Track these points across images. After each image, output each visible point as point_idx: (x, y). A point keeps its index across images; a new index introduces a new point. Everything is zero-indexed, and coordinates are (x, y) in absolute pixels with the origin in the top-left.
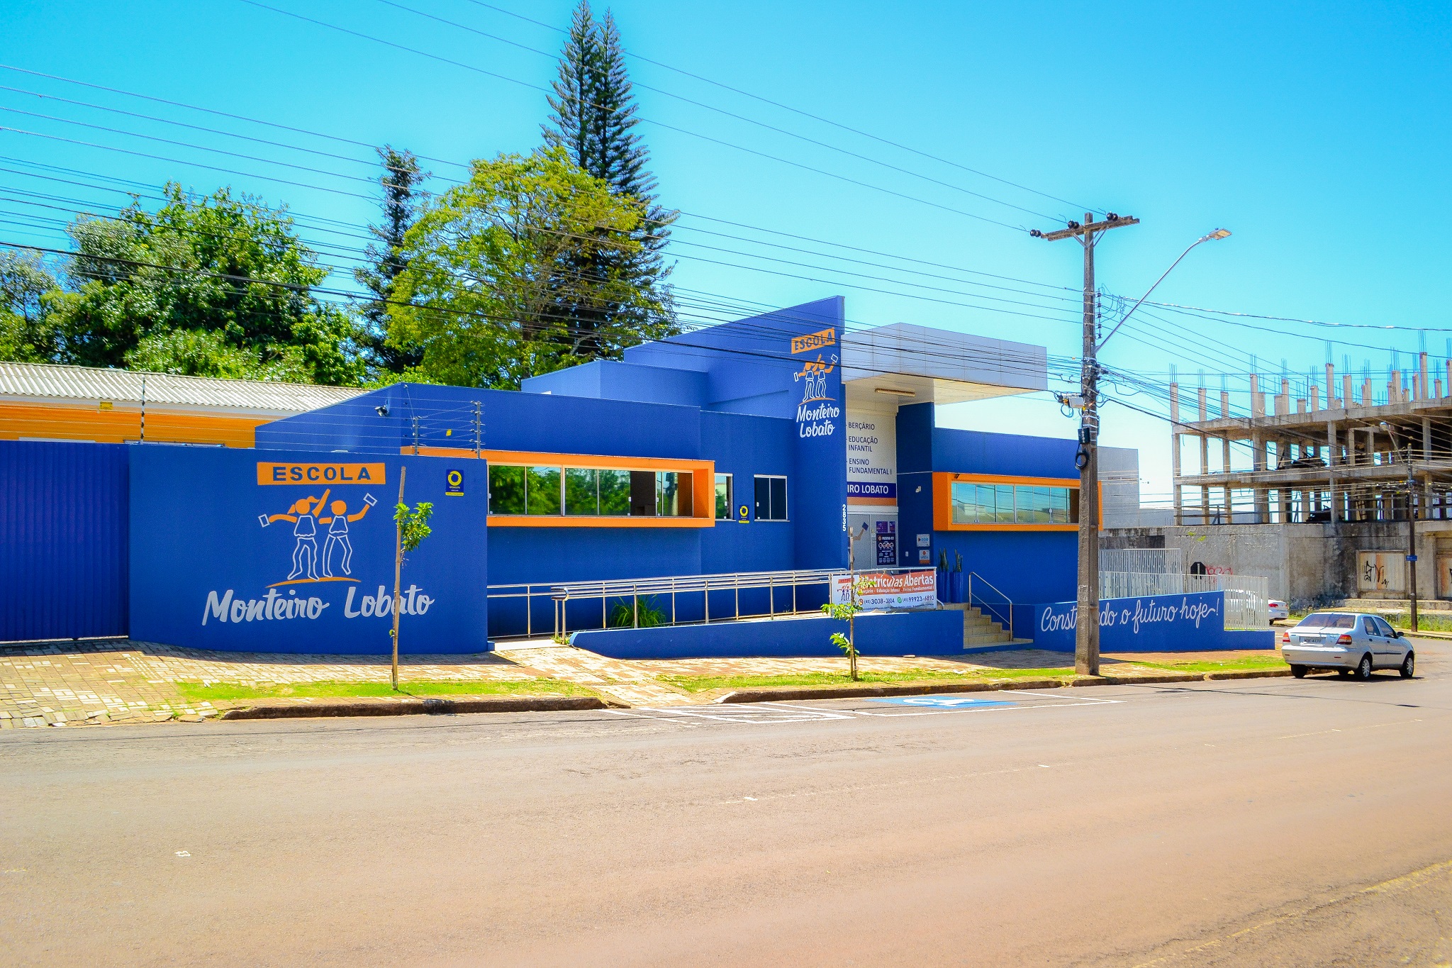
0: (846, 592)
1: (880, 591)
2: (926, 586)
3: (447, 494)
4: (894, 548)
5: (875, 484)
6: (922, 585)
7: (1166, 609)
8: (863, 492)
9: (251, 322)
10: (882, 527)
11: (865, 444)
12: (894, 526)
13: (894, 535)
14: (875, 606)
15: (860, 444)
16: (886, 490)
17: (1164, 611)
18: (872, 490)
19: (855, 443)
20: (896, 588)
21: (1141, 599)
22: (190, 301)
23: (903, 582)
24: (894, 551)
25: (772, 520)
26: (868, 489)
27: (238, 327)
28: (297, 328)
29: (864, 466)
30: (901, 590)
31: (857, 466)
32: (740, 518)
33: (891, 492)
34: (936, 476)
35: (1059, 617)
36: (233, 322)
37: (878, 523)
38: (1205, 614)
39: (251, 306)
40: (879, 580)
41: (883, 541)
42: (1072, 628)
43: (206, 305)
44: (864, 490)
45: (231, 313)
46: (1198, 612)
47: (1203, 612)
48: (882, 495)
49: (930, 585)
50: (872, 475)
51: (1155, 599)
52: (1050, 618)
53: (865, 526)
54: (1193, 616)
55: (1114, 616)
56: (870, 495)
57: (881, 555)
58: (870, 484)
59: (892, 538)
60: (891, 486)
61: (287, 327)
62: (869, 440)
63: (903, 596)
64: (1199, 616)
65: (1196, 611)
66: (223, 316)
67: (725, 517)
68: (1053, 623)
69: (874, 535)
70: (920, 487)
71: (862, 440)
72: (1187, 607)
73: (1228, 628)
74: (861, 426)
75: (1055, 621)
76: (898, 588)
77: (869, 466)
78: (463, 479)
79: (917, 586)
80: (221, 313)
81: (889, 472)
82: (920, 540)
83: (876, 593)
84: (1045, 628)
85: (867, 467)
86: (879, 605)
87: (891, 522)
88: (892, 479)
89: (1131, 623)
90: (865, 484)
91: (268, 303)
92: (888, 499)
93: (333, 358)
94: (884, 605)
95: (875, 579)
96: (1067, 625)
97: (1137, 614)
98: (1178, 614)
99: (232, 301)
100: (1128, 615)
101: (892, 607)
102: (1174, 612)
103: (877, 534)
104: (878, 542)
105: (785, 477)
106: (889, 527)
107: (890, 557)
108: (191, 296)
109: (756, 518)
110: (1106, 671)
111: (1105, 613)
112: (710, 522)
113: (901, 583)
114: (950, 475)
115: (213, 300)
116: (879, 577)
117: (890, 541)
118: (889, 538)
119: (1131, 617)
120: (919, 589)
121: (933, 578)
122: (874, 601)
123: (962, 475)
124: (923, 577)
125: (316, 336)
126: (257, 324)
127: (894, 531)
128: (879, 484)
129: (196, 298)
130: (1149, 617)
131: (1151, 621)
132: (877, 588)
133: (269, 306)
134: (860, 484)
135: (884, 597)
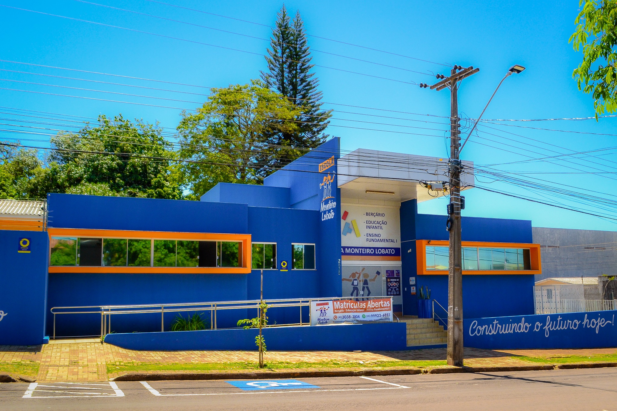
0: (323, 311)
1: (348, 310)
2: (384, 307)
3: (19, 252)
4: (399, 286)
5: (385, 248)
6: (381, 307)
7: (571, 322)
8: (376, 253)
9: (130, 179)
10: (390, 274)
11: (378, 225)
12: (399, 273)
13: (399, 278)
14: (344, 319)
15: (374, 225)
16: (393, 252)
17: (569, 323)
18: (383, 251)
19: (371, 224)
20: (361, 309)
21: (550, 315)
22: (99, 170)
23: (367, 305)
24: (399, 287)
25: (305, 270)
26: (380, 251)
27: (121, 181)
28: (154, 181)
29: (377, 238)
30: (365, 310)
31: (372, 238)
32: (281, 268)
33: (396, 253)
34: (418, 242)
35: (484, 327)
36: (119, 179)
37: (387, 271)
38: (603, 325)
39: (130, 171)
40: (347, 304)
41: (391, 282)
42: (494, 333)
43: (105, 171)
44: (377, 252)
45: (119, 175)
46: (597, 324)
47: (601, 323)
48: (391, 255)
49: (387, 307)
50: (383, 243)
51: (561, 315)
52: (477, 328)
53: (378, 273)
54: (593, 326)
55: (528, 326)
56: (382, 255)
57: (390, 290)
58: (382, 248)
59: (398, 280)
60: (397, 250)
61: (150, 180)
62: (381, 223)
63: (366, 314)
64: (598, 326)
65: (595, 322)
66: (115, 176)
67: (271, 268)
68: (479, 330)
69: (384, 278)
70: (411, 249)
71: (376, 223)
72: (588, 320)
74: (375, 215)
76: (363, 309)
77: (381, 238)
78: (30, 244)
79: (378, 308)
80: (114, 175)
81: (395, 241)
82: (411, 281)
83: (345, 312)
84: (472, 334)
85: (379, 238)
86: (348, 319)
87: (396, 271)
88: (398, 245)
89: (542, 331)
90: (378, 248)
91: (139, 169)
92: (394, 257)
93: (171, 195)
94: (351, 319)
95: (345, 303)
96: (490, 332)
97: (547, 324)
98: (581, 325)
99: (121, 168)
100: (540, 325)
101: (357, 321)
102: (578, 323)
103: (387, 278)
104: (387, 282)
105: (314, 244)
106: (395, 273)
107: (396, 291)
108: (100, 167)
109: (293, 268)
110: (468, 362)
111: (522, 325)
112: (248, 270)
113: (365, 306)
114: (424, 242)
115: (111, 169)
116: (348, 302)
117: (396, 282)
118: (395, 280)
119: (542, 327)
120: (379, 309)
121: (390, 303)
122: (344, 317)
123: (432, 242)
124: (382, 302)
125: (163, 184)
126: (133, 179)
127: (399, 276)
128: (388, 248)
129: (101, 168)
130: (557, 327)
131: (559, 329)
132: (346, 308)
133: (140, 170)
134: (374, 248)
135: (351, 314)
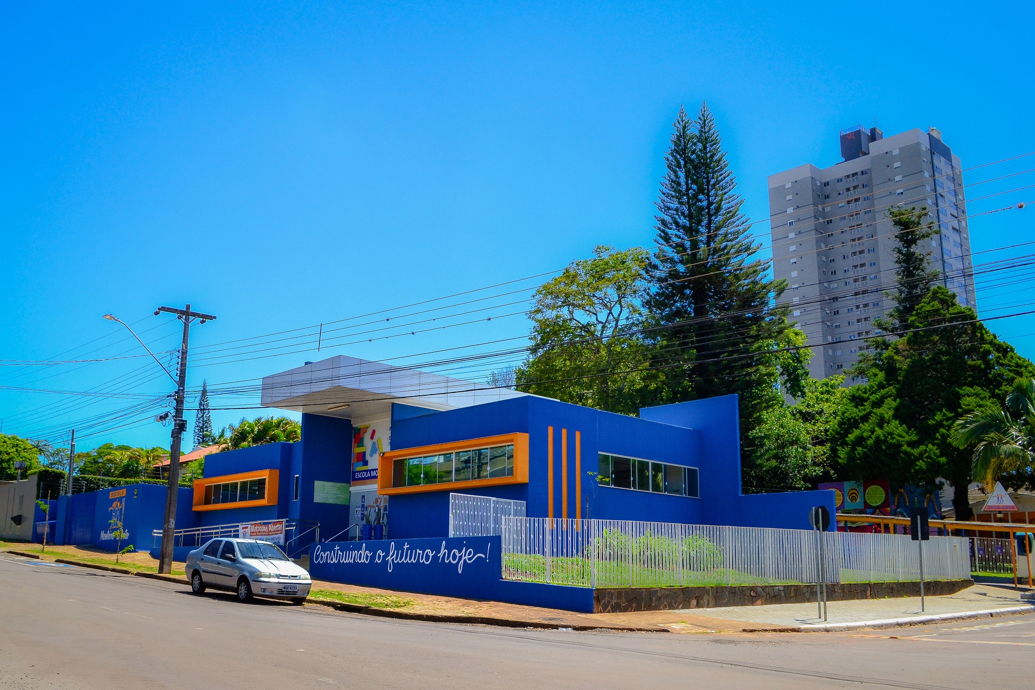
7: (421, 552)
17: (419, 554)
21: (395, 542)
35: (326, 553)
38: (470, 559)
42: (336, 562)
46: (460, 558)
47: (467, 557)
51: (410, 542)
52: (320, 553)
54: (454, 560)
55: (369, 555)
64: (462, 561)
65: (458, 555)
68: (322, 557)
72: (446, 550)
73: (506, 576)
75: (323, 556)
84: (316, 561)
89: (385, 562)
96: (332, 560)
97: (391, 554)
98: (435, 558)
100: (382, 554)
102: (431, 555)
111: (362, 553)
119: (384, 557)
130: (404, 559)
131: (405, 562)
